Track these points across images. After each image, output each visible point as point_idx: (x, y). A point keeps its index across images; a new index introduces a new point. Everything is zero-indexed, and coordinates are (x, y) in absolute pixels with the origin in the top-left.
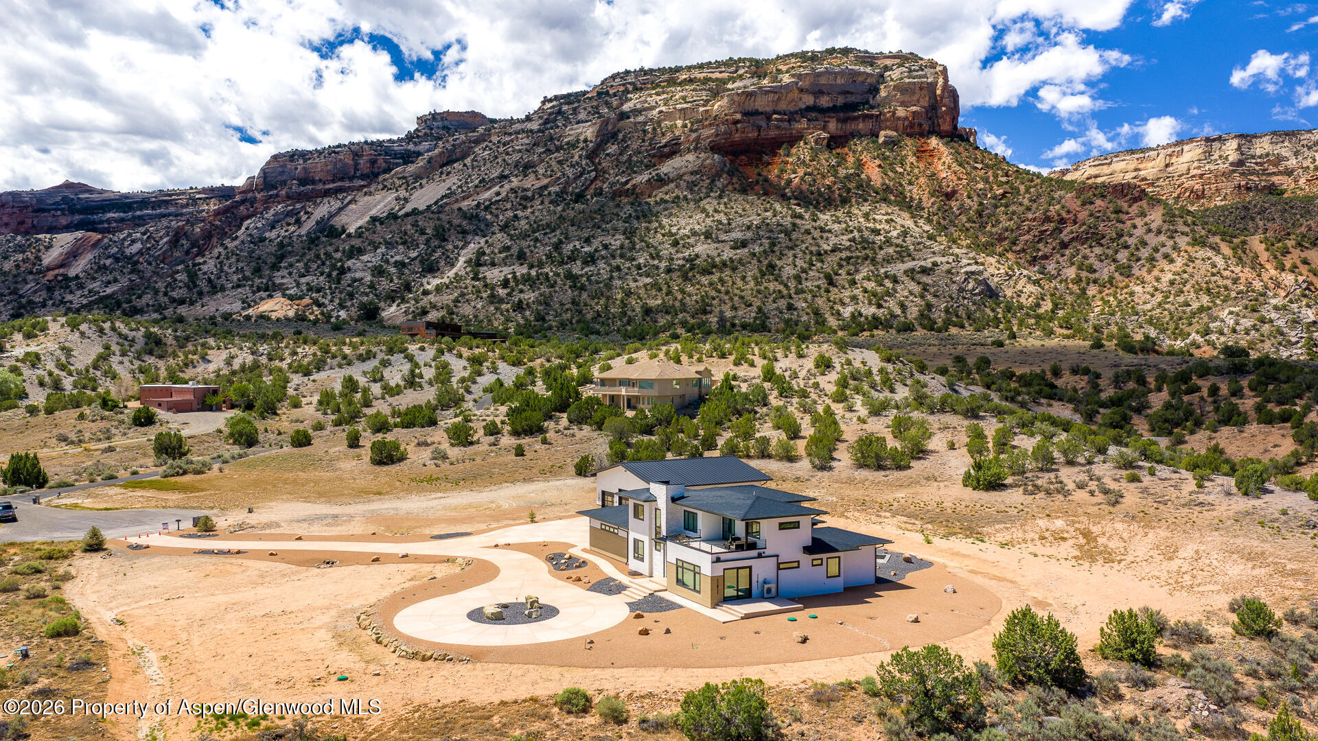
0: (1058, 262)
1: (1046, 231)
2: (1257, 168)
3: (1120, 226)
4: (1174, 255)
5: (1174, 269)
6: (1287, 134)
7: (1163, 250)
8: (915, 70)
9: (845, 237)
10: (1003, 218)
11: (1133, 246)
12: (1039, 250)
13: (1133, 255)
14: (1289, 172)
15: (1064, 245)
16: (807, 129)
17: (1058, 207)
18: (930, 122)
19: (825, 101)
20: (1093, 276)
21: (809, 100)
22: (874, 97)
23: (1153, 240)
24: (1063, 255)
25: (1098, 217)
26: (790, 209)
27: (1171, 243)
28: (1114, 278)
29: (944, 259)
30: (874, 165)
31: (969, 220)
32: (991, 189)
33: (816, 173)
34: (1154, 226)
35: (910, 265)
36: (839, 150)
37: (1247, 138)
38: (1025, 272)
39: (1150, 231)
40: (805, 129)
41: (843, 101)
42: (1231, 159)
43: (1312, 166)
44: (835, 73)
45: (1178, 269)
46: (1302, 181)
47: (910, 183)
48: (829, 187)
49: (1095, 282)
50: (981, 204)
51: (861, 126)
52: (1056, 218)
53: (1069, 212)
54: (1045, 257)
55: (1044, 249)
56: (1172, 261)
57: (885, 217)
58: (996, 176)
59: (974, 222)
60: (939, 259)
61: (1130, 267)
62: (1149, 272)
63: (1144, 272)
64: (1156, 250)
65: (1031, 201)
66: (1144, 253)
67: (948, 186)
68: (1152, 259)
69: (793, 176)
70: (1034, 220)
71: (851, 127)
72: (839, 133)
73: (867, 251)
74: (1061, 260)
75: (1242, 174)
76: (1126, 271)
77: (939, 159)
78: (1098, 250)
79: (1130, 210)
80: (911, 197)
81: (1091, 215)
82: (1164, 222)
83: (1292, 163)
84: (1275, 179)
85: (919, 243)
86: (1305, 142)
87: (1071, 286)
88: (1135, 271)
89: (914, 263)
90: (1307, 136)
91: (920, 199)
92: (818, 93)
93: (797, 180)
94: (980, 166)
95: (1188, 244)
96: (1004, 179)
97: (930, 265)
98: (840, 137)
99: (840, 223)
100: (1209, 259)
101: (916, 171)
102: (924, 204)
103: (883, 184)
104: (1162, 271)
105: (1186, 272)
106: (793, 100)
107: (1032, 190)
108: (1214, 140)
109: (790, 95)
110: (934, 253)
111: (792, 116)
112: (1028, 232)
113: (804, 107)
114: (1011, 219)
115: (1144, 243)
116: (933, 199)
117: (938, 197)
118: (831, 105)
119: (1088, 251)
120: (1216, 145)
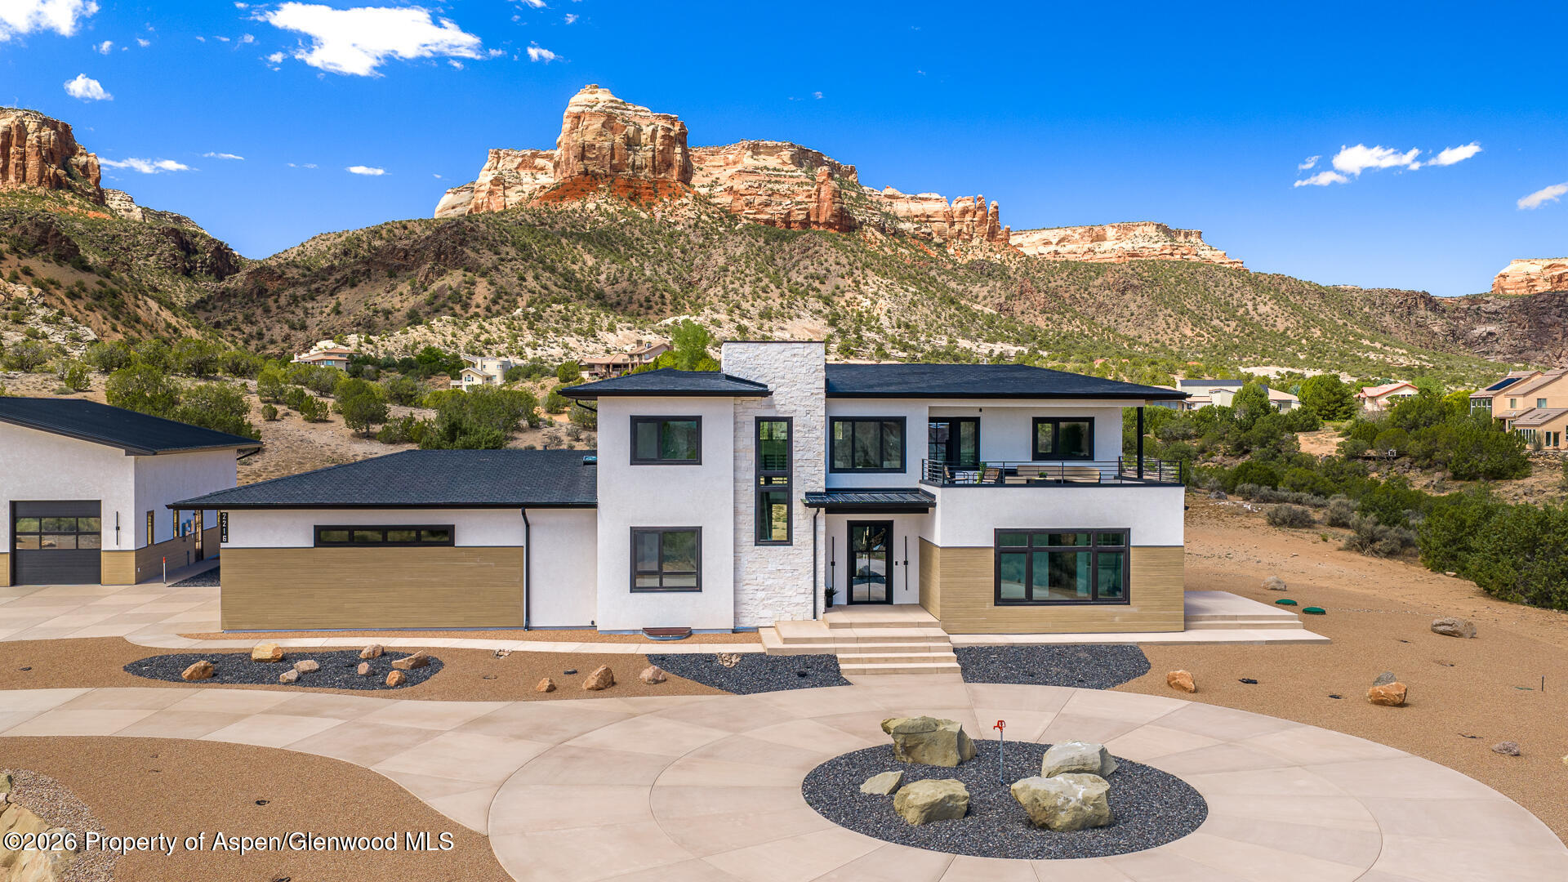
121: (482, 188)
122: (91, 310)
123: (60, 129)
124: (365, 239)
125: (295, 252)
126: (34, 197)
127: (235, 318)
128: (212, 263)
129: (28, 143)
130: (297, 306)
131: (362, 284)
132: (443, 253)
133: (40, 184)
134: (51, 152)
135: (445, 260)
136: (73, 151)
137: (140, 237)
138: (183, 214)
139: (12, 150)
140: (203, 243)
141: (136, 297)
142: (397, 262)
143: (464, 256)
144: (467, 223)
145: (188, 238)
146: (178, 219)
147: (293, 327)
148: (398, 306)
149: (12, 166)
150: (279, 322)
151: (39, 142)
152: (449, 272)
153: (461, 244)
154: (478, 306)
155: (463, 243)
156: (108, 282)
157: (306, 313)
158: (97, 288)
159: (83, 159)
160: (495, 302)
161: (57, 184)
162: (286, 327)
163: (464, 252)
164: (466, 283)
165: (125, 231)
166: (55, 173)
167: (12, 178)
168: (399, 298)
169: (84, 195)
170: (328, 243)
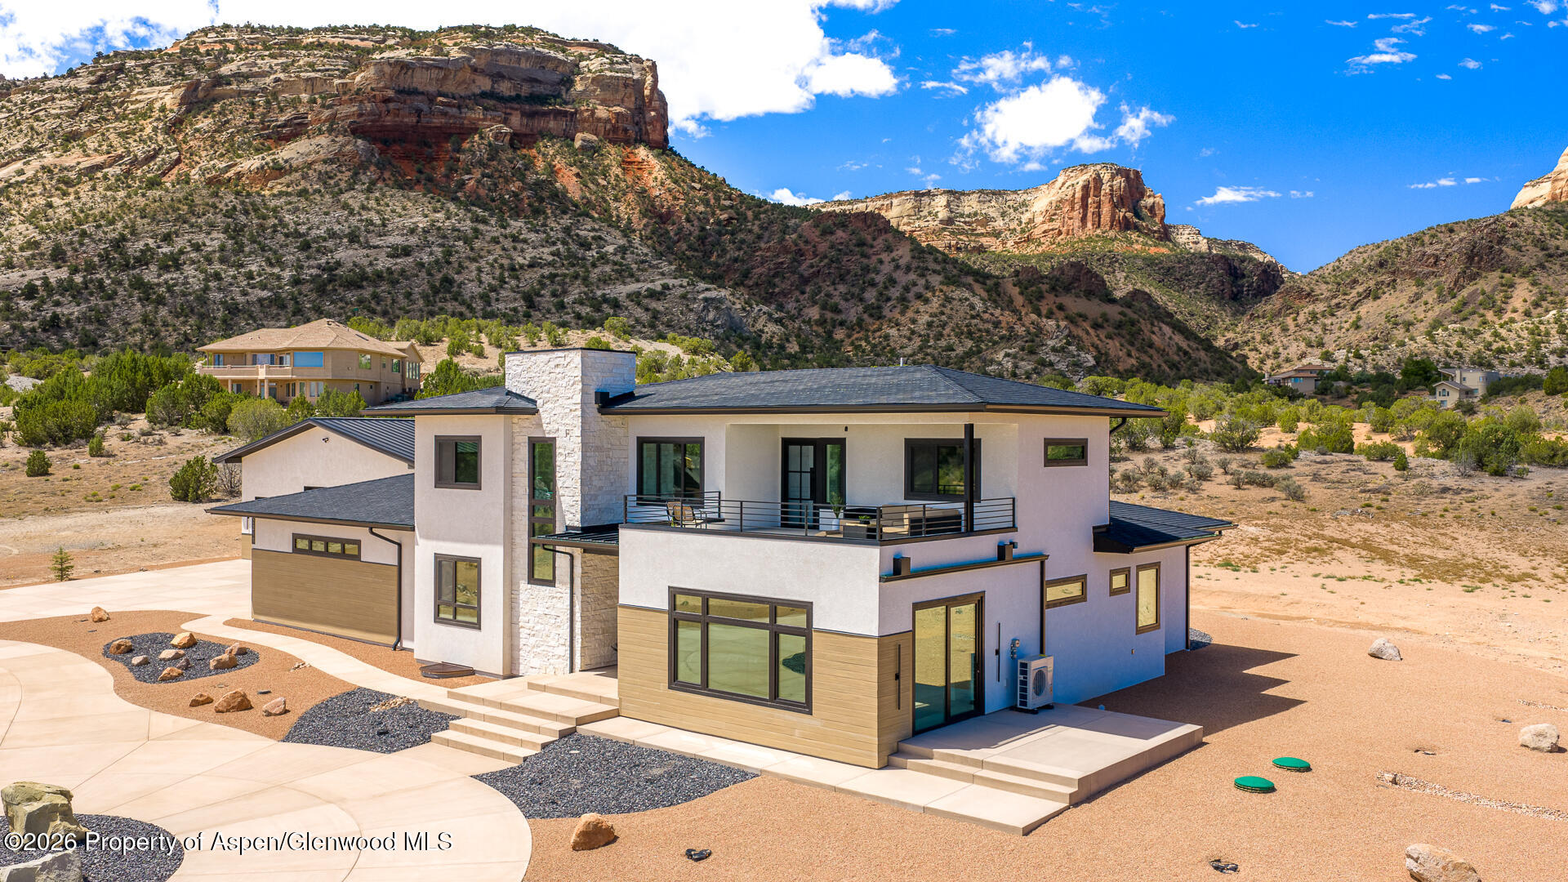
0: (798, 301)
1: (782, 263)
2: (966, 228)
3: (865, 261)
4: (929, 295)
5: (930, 311)
6: (994, 193)
7: (915, 289)
8: (617, 63)
9: (546, 250)
10: (730, 247)
11: (881, 285)
12: (775, 285)
13: (881, 294)
14: (996, 234)
15: (805, 281)
16: (484, 120)
17: (794, 236)
18: (637, 128)
19: (505, 88)
20: (839, 317)
21: (485, 84)
22: (568, 90)
23: (903, 278)
24: (803, 293)
25: (840, 250)
26: (469, 211)
27: (922, 282)
28: (863, 320)
29: (677, 282)
30: (570, 174)
31: (690, 248)
32: (713, 214)
33: (497, 175)
34: (902, 262)
35: (633, 287)
36: (525, 151)
37: (955, 195)
38: (765, 309)
39: (897, 267)
40: (479, 119)
41: (529, 91)
42: (941, 216)
43: (1018, 229)
44: (518, 54)
45: (935, 310)
46: (1010, 243)
47: (616, 199)
48: (515, 195)
49: (842, 324)
50: (703, 229)
51: (552, 124)
52: (794, 248)
53: (806, 242)
54: (784, 294)
55: (781, 285)
56: (927, 301)
57: (592, 234)
58: (717, 199)
59: (696, 250)
60: (671, 282)
61: (879, 307)
62: (903, 313)
63: (896, 314)
64: (907, 289)
65: (761, 227)
66: (895, 293)
67: (663, 207)
68: (903, 300)
69: (467, 177)
70: (769, 249)
71: (539, 124)
72: (524, 130)
73: (577, 269)
74: (801, 298)
75: (952, 233)
76: (876, 312)
77: (650, 174)
78: (842, 288)
79: (875, 243)
80: (618, 216)
81: (832, 247)
82: (913, 258)
83: (999, 224)
84: (984, 241)
85: (643, 262)
86: (1011, 203)
87: (815, 328)
88: (886, 312)
89: (640, 285)
90: (1013, 196)
91: (629, 219)
92: (498, 76)
93: (472, 182)
94: (698, 186)
95: (942, 283)
96: (727, 203)
97: (659, 288)
98: (526, 135)
99: (537, 232)
100: (967, 299)
101: (623, 184)
102: (635, 226)
103: (583, 198)
104: (918, 312)
105: (944, 314)
106: (464, 82)
107: (762, 216)
108: (923, 195)
109: (460, 74)
110: (663, 274)
111: (461, 103)
112: (762, 264)
113: (478, 91)
114: (740, 249)
115: (892, 282)
116: (645, 221)
117: (651, 218)
118: (513, 94)
119: (831, 289)
120: (926, 200)
121: (1562, 176)
122: (1111, 338)
123: (1132, 176)
124: (1404, 247)
125: (1331, 268)
126: (1105, 239)
127: (1253, 338)
128: (1259, 286)
129: (1103, 193)
130: (1316, 323)
131: (1387, 295)
132: (1476, 255)
133: (1111, 227)
134: (1121, 198)
135: (1479, 262)
136: (1142, 195)
137: (1192, 267)
138: (1247, 241)
139: (1090, 200)
140: (1250, 267)
141: (1152, 324)
142: (1426, 270)
143: (1503, 255)
144: (1508, 219)
145: (1236, 264)
146: (1243, 247)
147: (1310, 345)
148: (1421, 316)
149: (1089, 215)
150: (1296, 340)
151: (1112, 190)
152: (1484, 274)
153: (1499, 243)
154: (1515, 311)
155: (1502, 240)
156: (1128, 311)
157: (1325, 329)
158: (1119, 317)
159: (1150, 201)
160: (1537, 305)
161: (1126, 225)
162: (1303, 345)
163: (1502, 251)
164: (1503, 285)
165: (1179, 262)
166: (1125, 217)
167: (1089, 225)
168: (1423, 308)
169: (1149, 233)
170: (1365, 255)
